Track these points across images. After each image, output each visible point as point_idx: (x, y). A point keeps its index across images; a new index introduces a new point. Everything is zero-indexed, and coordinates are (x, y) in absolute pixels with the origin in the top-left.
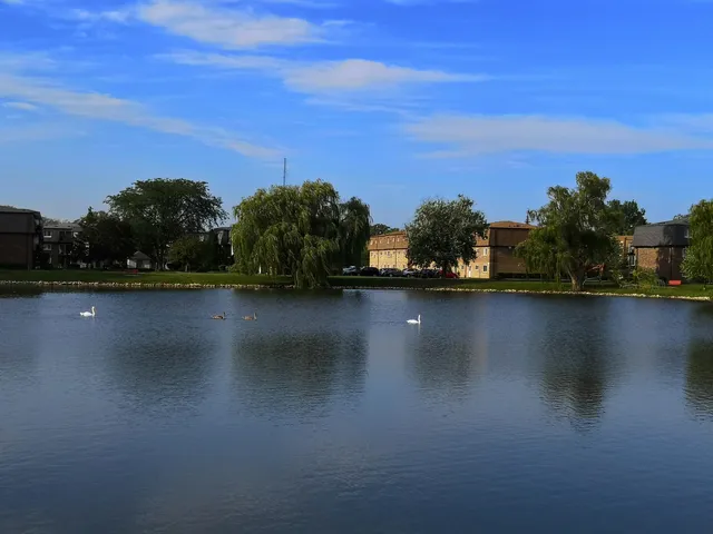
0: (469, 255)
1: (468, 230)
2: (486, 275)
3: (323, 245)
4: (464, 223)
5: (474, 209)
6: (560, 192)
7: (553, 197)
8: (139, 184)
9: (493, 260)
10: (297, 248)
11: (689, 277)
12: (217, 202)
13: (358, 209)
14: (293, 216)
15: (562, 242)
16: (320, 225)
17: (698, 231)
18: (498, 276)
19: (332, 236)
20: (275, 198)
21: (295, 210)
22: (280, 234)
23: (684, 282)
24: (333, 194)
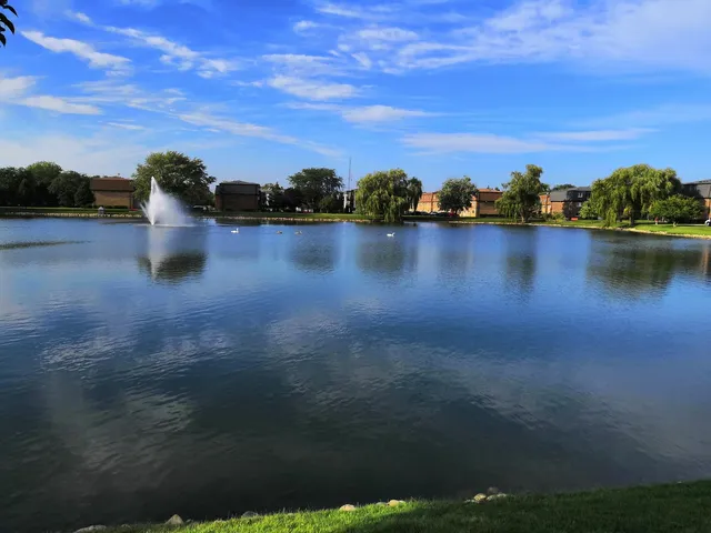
0: (469, 205)
1: (469, 193)
2: (474, 215)
3: (401, 200)
4: (467, 190)
5: (472, 182)
6: (518, 175)
7: (513, 177)
8: (304, 171)
9: (478, 208)
10: (387, 202)
11: (584, 217)
12: (340, 179)
13: (416, 183)
14: (385, 186)
15: (518, 199)
16: (398, 191)
17: (597, 194)
18: (480, 216)
19: (404, 196)
20: (376, 178)
21: (387, 183)
22: (379, 195)
23: (581, 218)
24: (404, 175)
